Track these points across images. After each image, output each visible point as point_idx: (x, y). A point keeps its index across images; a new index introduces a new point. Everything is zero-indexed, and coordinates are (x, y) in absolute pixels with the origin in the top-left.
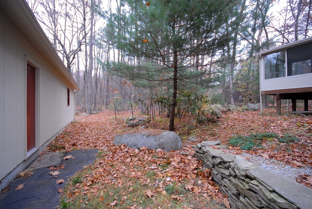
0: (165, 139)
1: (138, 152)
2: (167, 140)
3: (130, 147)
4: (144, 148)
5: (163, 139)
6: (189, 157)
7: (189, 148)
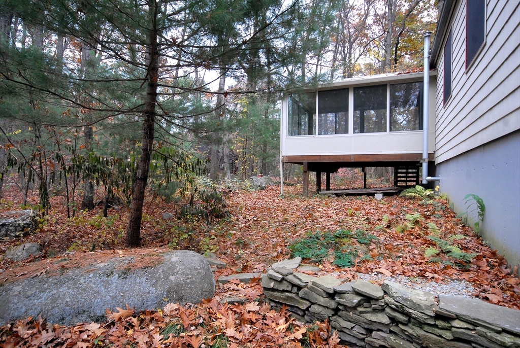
0: (183, 273)
1: (102, 330)
2: (188, 275)
3: (57, 322)
4: (121, 312)
5: (177, 273)
6: (253, 307)
7: (237, 285)
